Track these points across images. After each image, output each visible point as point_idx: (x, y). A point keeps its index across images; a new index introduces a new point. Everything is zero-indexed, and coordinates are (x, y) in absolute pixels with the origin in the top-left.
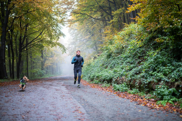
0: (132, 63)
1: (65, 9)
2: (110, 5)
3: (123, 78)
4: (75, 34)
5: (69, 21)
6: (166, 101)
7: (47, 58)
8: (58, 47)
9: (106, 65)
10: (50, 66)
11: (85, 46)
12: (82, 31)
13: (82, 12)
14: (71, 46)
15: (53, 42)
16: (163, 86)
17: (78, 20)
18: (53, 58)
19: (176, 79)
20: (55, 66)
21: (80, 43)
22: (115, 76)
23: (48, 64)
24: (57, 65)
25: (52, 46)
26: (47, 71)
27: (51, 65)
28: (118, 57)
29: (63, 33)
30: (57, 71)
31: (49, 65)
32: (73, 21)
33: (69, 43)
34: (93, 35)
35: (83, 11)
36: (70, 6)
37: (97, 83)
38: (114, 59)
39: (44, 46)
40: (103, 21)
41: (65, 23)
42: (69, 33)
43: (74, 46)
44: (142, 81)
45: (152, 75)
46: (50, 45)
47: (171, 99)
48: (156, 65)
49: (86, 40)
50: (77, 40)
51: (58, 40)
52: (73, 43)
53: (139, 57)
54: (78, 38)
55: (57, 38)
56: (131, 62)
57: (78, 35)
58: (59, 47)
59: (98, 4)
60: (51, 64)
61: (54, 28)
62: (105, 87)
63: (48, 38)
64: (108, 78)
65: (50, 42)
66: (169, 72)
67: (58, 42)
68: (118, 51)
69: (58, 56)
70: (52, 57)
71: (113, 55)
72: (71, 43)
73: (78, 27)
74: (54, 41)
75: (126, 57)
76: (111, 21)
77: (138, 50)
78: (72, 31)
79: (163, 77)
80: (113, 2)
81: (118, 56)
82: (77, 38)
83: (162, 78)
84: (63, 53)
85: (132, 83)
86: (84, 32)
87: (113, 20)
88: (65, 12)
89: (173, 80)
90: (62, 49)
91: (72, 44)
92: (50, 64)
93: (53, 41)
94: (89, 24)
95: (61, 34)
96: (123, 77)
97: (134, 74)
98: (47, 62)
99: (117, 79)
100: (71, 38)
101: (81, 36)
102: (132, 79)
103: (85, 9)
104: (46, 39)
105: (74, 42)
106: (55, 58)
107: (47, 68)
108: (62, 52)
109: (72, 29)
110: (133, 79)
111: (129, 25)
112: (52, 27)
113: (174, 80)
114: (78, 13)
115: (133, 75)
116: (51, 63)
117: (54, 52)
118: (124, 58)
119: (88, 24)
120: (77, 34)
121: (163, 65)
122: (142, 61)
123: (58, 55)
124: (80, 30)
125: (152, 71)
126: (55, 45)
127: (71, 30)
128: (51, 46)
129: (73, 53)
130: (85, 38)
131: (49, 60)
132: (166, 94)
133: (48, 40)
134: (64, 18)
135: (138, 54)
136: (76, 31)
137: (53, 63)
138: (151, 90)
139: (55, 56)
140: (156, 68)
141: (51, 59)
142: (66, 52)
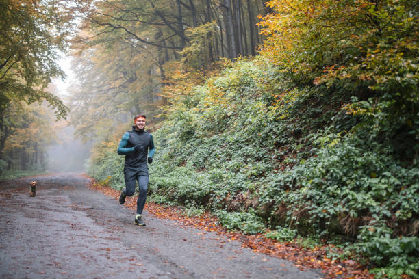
0: (258, 159)
1: (72, 9)
2: (180, 11)
3: (244, 196)
4: (87, 75)
5: (78, 40)
6: (400, 271)
7: (13, 129)
8: (45, 103)
9: (179, 158)
10: (18, 150)
11: (112, 104)
12: (106, 67)
13: (113, 23)
14: (75, 103)
15: (34, 91)
16: (379, 230)
17: (102, 41)
18: (28, 129)
19: (413, 213)
20: (30, 151)
21: (100, 97)
22: (219, 189)
23: (15, 143)
24: (35, 146)
25: (31, 101)
26: (9, 163)
27: (21, 146)
28: (213, 138)
29: (62, 69)
30: (36, 162)
31: (16, 148)
32: (88, 41)
33: (72, 95)
34: (132, 80)
35: (116, 19)
36: (84, 4)
37: (162, 203)
38: (202, 143)
39: (10, 98)
40: (160, 47)
41: (67, 45)
42: (72, 71)
43: (82, 103)
44: (310, 210)
45: (334, 196)
46: (26, 98)
47: (412, 266)
48: (345, 170)
49: (114, 91)
50: (91, 88)
51: (45, 86)
52: (82, 96)
53: (278, 145)
54: (94, 85)
55: (44, 80)
56: (256, 156)
57: (94, 76)
58: (48, 103)
59: (153, 6)
60: (21, 144)
61: (37, 55)
62: (193, 216)
63: (20, 78)
64: (198, 193)
65: (27, 91)
66: (388, 192)
67: (45, 90)
68: (210, 125)
69: (42, 126)
70: (25, 126)
71: (199, 132)
72: (76, 94)
73: (98, 58)
74: (36, 88)
75: (236, 141)
76: (186, 50)
77: (270, 126)
78: (79, 66)
79: (375, 204)
80: (189, 4)
81: (210, 136)
82: (92, 83)
83: (372, 206)
84: (58, 119)
85: (276, 211)
86: (112, 71)
87: (190, 48)
88: (70, 18)
89: (407, 213)
90: (56, 109)
91: (78, 98)
92: (18, 145)
93: (32, 87)
94: (124, 51)
95: (55, 71)
96: (245, 194)
97: (279, 189)
98: (11, 140)
99: (224, 196)
100: (78, 83)
101: (103, 79)
102: (274, 202)
103: (120, 14)
104: (15, 81)
105: (85, 94)
106: (33, 130)
107: (11, 154)
108: (55, 118)
109: (80, 60)
110: (280, 201)
111: (232, 64)
112: (34, 53)
113: (410, 215)
114: (104, 25)
115: (276, 192)
116: (22, 141)
117: (31, 115)
118: (233, 143)
119: (121, 52)
120: (92, 73)
121: (367, 172)
122: (286, 154)
123: (43, 123)
124: (103, 65)
125: (336, 186)
126: (38, 98)
127: (78, 64)
128: (27, 100)
129: (80, 120)
130: (111, 85)
131: (16, 134)
132: (396, 252)
133: (20, 85)
134: (67, 33)
135: (274, 137)
136: (90, 67)
137: (27, 142)
138: (333, 233)
139: (33, 124)
140: (345, 179)
141: (22, 131)
142: (65, 118)
